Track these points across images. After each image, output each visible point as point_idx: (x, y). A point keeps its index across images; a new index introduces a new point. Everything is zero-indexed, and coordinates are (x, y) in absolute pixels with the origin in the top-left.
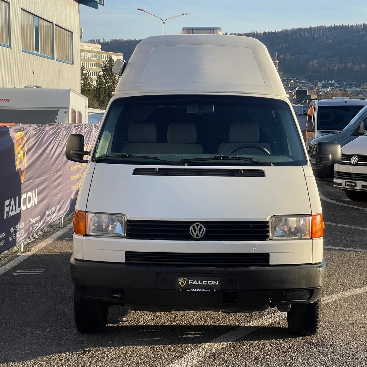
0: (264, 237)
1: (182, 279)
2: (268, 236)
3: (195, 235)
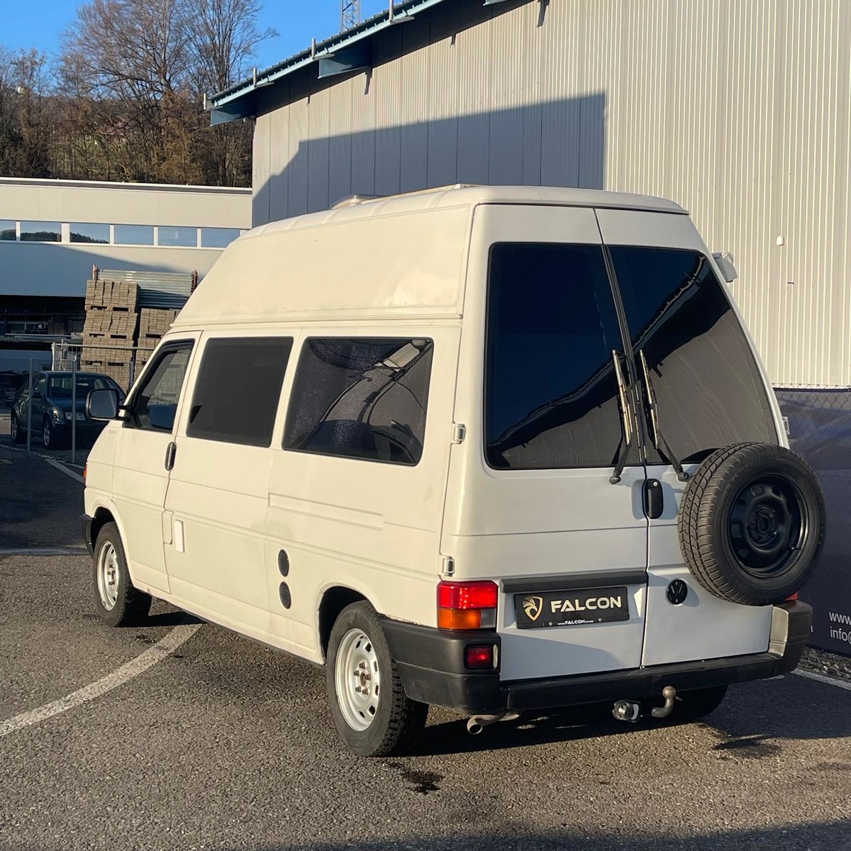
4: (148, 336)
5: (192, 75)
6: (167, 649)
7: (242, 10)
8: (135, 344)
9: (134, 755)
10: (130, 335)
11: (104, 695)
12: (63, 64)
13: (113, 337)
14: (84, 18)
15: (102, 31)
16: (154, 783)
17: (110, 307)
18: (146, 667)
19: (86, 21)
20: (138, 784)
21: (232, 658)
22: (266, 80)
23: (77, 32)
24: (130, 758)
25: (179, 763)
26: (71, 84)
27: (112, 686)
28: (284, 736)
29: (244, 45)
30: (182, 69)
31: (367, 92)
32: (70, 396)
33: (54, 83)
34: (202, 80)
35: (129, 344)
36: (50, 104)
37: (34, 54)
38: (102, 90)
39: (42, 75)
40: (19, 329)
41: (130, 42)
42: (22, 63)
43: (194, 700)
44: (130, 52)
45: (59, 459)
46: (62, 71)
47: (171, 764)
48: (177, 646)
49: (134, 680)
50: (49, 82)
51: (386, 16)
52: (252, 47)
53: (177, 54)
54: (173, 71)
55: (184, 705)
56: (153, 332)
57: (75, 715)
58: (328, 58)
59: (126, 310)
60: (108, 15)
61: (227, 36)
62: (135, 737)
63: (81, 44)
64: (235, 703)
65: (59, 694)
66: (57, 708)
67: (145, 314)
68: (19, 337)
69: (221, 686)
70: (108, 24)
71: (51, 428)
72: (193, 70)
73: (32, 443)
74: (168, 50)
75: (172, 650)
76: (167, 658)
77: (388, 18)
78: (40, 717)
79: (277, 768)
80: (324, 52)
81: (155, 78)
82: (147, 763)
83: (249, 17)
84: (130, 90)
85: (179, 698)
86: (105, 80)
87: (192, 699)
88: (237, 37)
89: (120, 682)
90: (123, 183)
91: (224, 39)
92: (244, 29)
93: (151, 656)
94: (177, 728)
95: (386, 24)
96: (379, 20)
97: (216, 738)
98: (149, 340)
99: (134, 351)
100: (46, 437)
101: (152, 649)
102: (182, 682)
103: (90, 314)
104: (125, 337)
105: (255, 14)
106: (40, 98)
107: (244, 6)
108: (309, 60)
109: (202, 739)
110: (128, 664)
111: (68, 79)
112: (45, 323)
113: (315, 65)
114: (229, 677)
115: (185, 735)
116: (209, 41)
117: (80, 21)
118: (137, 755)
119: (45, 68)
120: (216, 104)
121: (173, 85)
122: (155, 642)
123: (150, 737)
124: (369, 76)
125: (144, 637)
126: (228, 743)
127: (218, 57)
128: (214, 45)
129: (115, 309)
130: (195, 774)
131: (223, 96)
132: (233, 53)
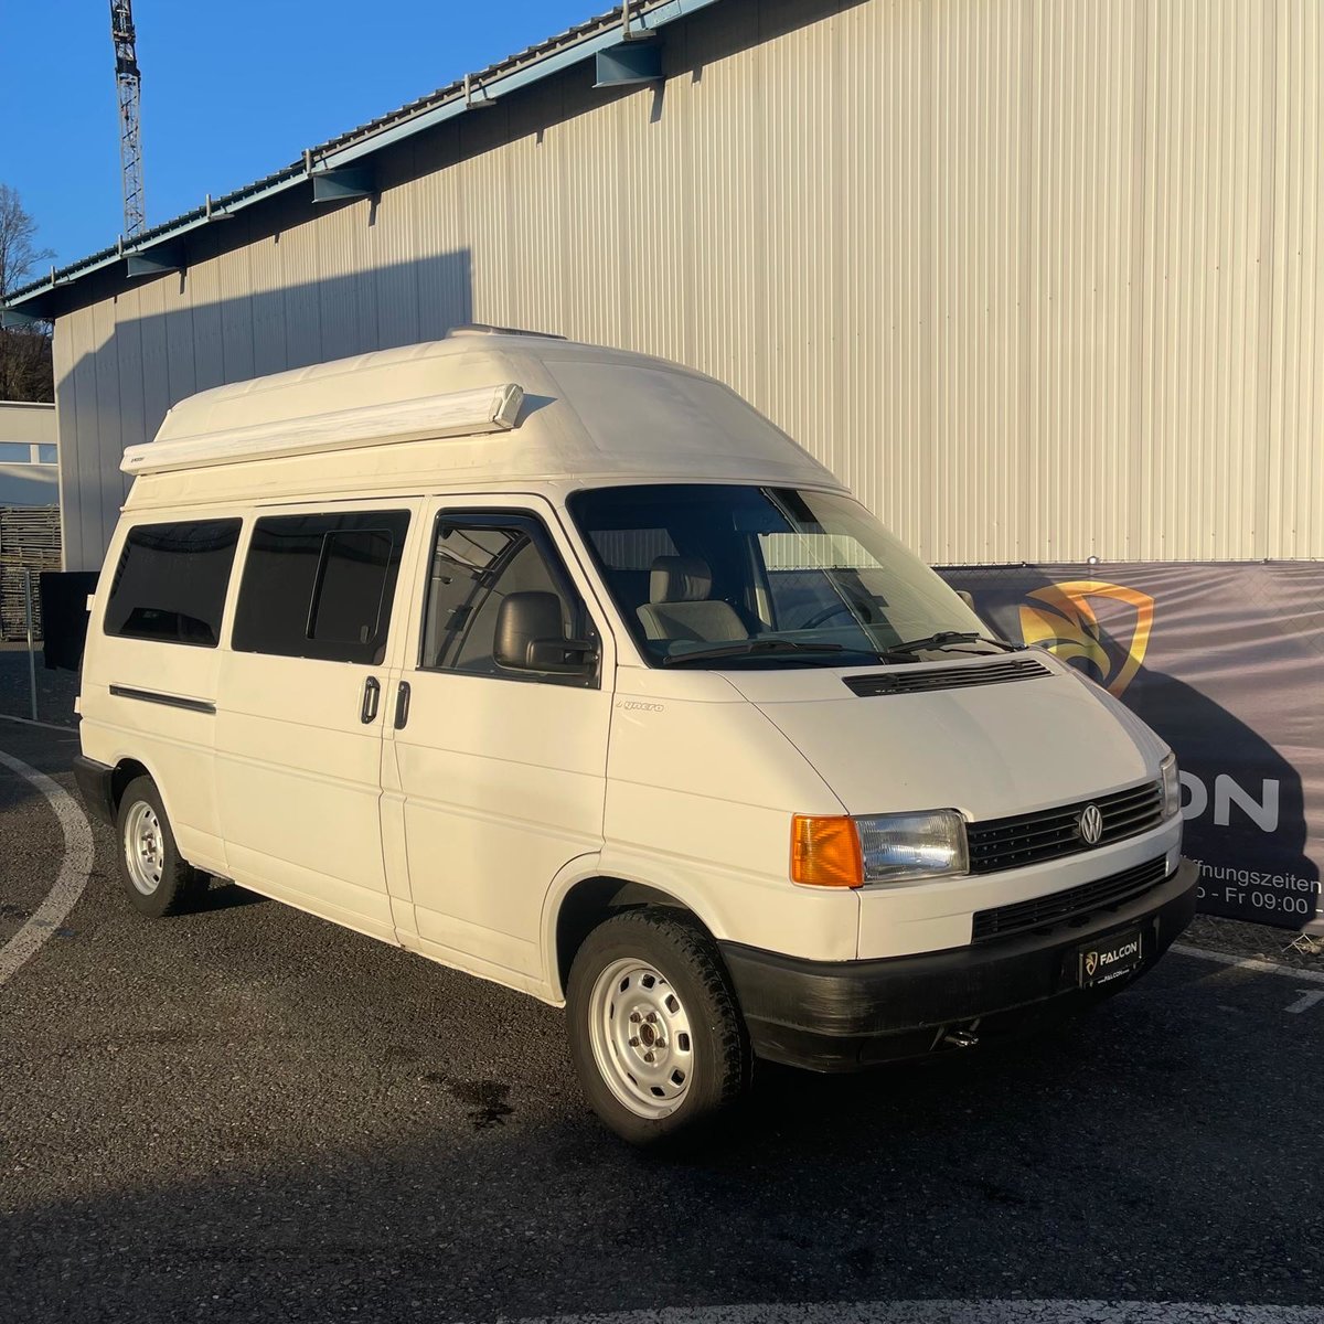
0: (1157, 817)
1: (1090, 955)
3: (1090, 835)
6: (50, 924)
7: (15, 230)
9: (49, 1116)
16: (94, 1167)
18: (28, 955)
20: (70, 1174)
21: (143, 928)
22: (66, 279)
24: (44, 1123)
25: (124, 1120)
28: (261, 1048)
31: (182, 291)
43: (111, 1001)
47: (112, 1125)
48: (62, 917)
49: (14, 977)
51: (202, 213)
52: (28, 267)
55: (100, 1011)
58: (138, 257)
62: (41, 1079)
64: (172, 1000)
69: (142, 973)
75: (57, 925)
76: (53, 937)
77: (205, 215)
79: (274, 1107)
80: (132, 250)
82: (74, 1129)
83: (23, 237)
85: (89, 1000)
87: (108, 999)
88: (12, 256)
92: (18, 249)
93: (30, 938)
94: (100, 1054)
95: (203, 221)
96: (194, 217)
97: (163, 1063)
101: (27, 926)
102: (86, 974)
105: (29, 234)
107: (17, 226)
108: (117, 258)
109: (145, 1070)
113: (123, 263)
114: (149, 958)
115: (117, 1065)
118: (54, 1115)
120: (7, 304)
122: (30, 914)
123: (65, 1077)
124: (184, 274)
125: (12, 908)
126: (185, 1072)
130: (155, 1139)
132: (8, 272)
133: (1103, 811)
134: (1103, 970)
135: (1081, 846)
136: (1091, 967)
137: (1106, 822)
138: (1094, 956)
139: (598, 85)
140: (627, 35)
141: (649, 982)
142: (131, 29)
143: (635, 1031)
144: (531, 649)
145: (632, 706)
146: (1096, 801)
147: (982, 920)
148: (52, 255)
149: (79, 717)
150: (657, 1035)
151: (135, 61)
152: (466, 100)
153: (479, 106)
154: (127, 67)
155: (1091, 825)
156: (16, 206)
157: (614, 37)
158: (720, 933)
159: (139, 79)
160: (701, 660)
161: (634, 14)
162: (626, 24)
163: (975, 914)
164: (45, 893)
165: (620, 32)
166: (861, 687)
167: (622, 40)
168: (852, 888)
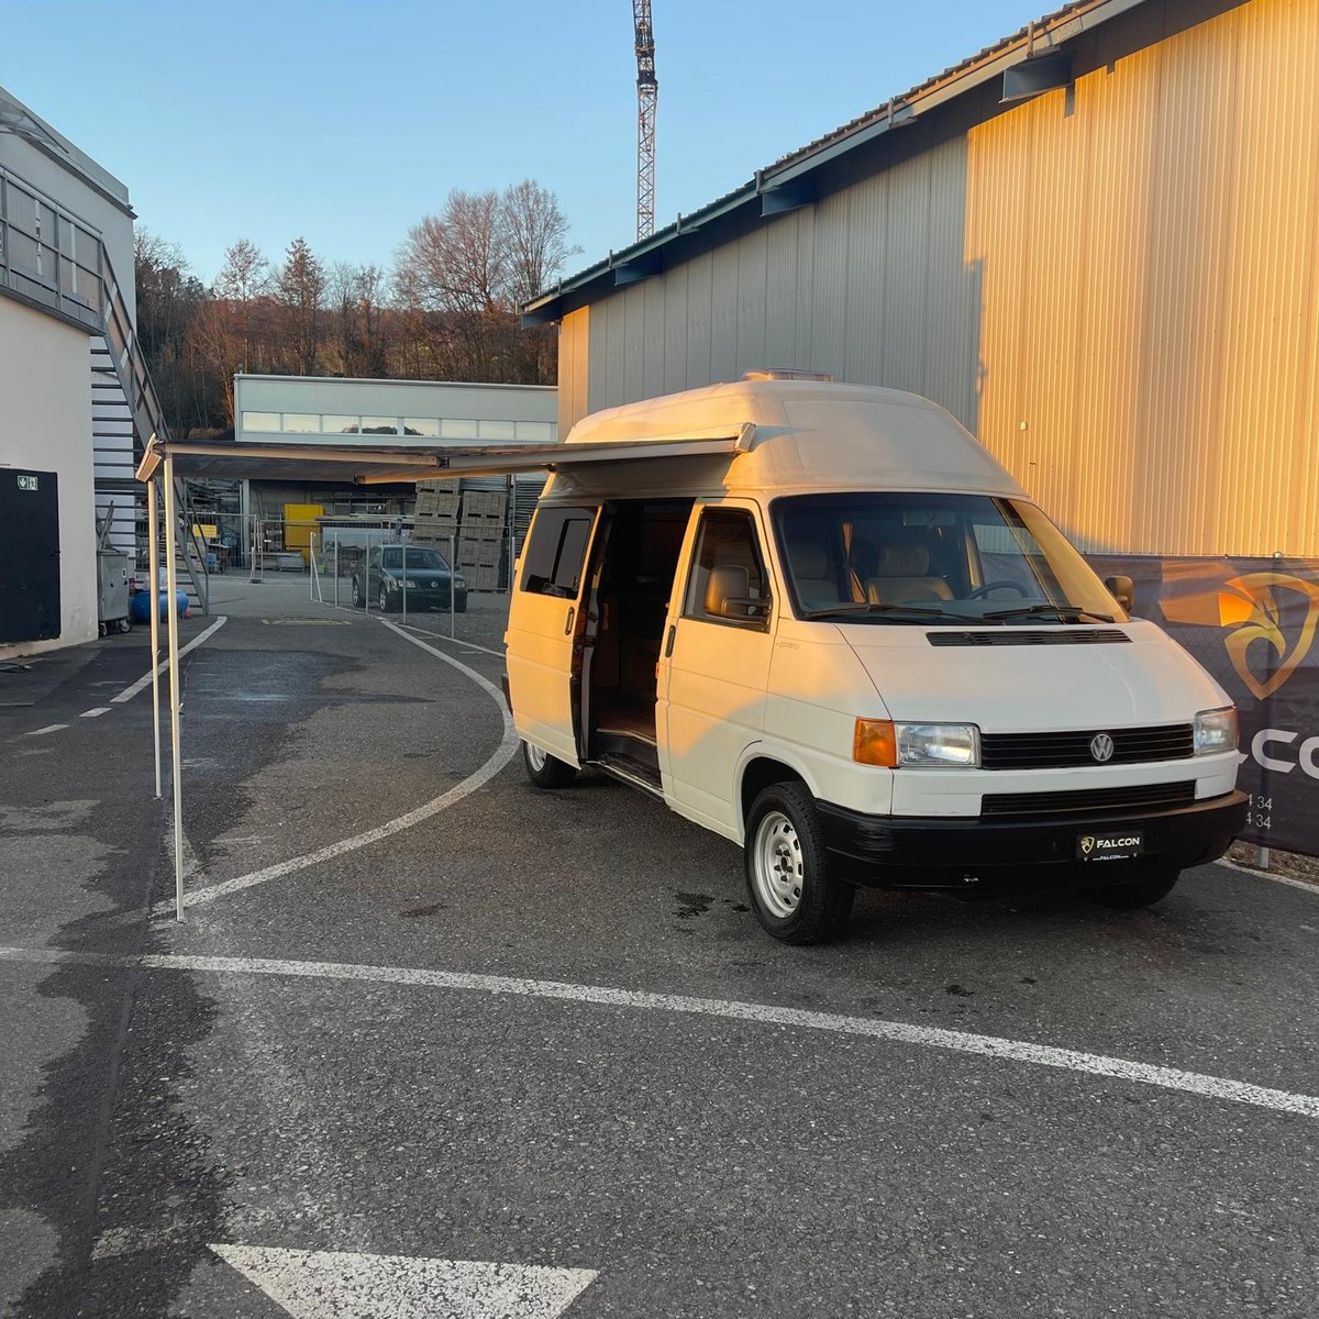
0: (1187, 752)
1: (1086, 839)
2: (1192, 749)
3: (1099, 755)
4: (470, 515)
5: (509, 288)
6: (476, 784)
7: (552, 230)
8: (459, 523)
10: (454, 515)
11: (417, 824)
12: (397, 279)
13: (440, 516)
14: (416, 239)
15: (431, 250)
17: (437, 491)
18: (457, 800)
19: (417, 241)
23: (409, 250)
26: (404, 297)
27: (426, 816)
29: (554, 260)
30: (500, 282)
32: (401, 567)
33: (390, 296)
34: (518, 292)
35: (454, 523)
36: (387, 313)
37: (373, 270)
38: (432, 302)
39: (380, 289)
40: (362, 510)
41: (455, 259)
42: (362, 279)
44: (455, 268)
45: (393, 620)
46: (397, 285)
48: (484, 781)
49: (445, 810)
50: (386, 295)
51: (674, 228)
52: (560, 263)
53: (496, 268)
54: (492, 284)
55: (487, 833)
56: (474, 511)
57: (391, 841)
58: (623, 267)
59: (451, 492)
60: (436, 234)
61: (539, 253)
63: (413, 260)
64: (532, 832)
65: (380, 822)
66: (377, 834)
67: (468, 496)
68: (361, 517)
70: (436, 242)
71: (386, 594)
72: (510, 283)
73: (370, 607)
74: (488, 266)
75: (480, 785)
76: (475, 791)
77: (676, 230)
78: (361, 843)
80: (619, 262)
81: (477, 290)
83: (558, 236)
84: (455, 302)
86: (434, 293)
88: (548, 254)
89: (433, 812)
90: (449, 383)
91: (536, 255)
92: (553, 246)
93: (461, 791)
95: (674, 235)
96: (668, 232)
98: (471, 518)
99: (458, 529)
100: (382, 602)
101: (461, 784)
103: (420, 496)
104: (450, 516)
105: (563, 233)
106: (378, 309)
107: (553, 226)
108: (608, 269)
110: (441, 797)
111: (402, 292)
112: (384, 505)
113: (613, 272)
116: (522, 257)
117: (411, 241)
119: (382, 283)
120: (526, 310)
121: (493, 296)
122: (465, 778)
123: (456, 861)
125: (456, 773)
126: (524, 867)
127: (531, 269)
128: (528, 261)
129: (441, 492)
131: (532, 302)
132: (544, 268)
133: (1114, 740)
134: (1097, 851)
135: (1090, 761)
136: (1087, 848)
137: (1116, 748)
138: (1090, 840)
139: (1004, 100)
140: (1030, 54)
141: (787, 829)
142: (651, 43)
143: (778, 862)
144: (724, 605)
145: (784, 645)
146: (1111, 732)
147: (989, 801)
148: (580, 250)
149: (506, 646)
150: (790, 864)
151: (653, 72)
152: (889, 120)
153: (901, 125)
154: (647, 78)
155: (1103, 748)
156: (554, 208)
157: (1020, 56)
158: (816, 794)
159: (656, 89)
160: (835, 616)
161: (1041, 31)
162: (1029, 44)
163: (984, 796)
164: (479, 767)
165: (1025, 50)
166: (936, 639)
167: (1026, 58)
168: (890, 768)
